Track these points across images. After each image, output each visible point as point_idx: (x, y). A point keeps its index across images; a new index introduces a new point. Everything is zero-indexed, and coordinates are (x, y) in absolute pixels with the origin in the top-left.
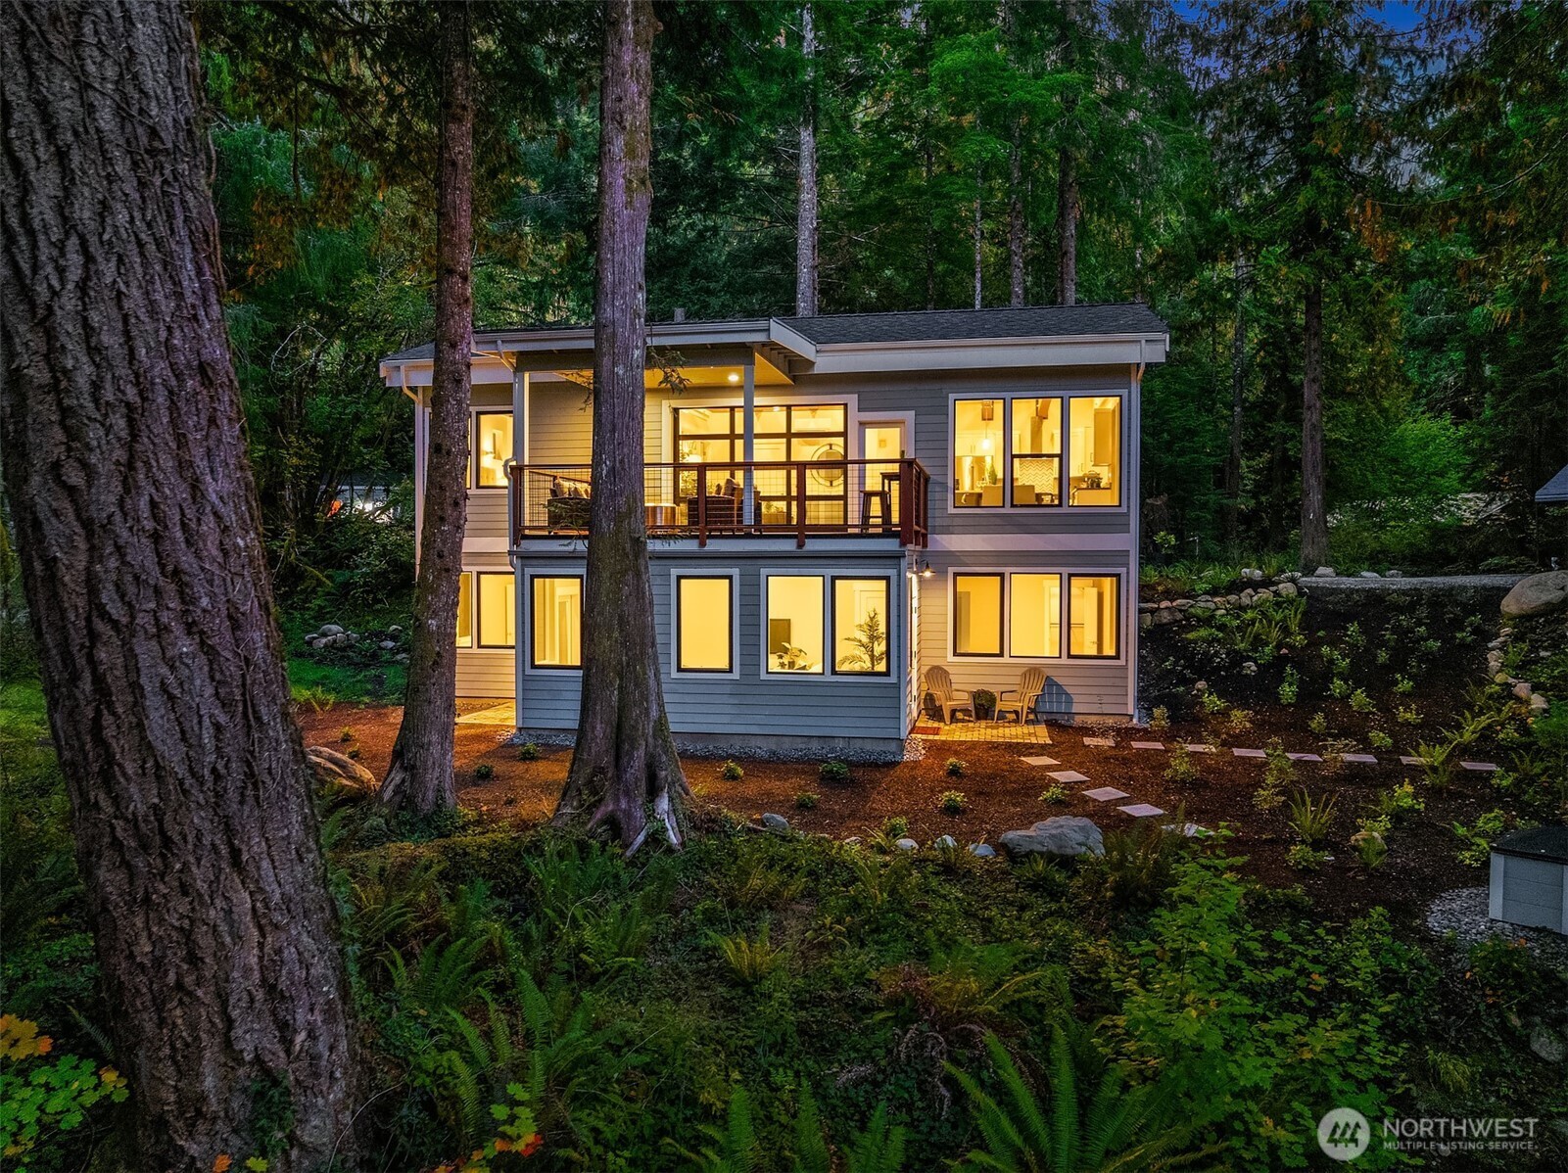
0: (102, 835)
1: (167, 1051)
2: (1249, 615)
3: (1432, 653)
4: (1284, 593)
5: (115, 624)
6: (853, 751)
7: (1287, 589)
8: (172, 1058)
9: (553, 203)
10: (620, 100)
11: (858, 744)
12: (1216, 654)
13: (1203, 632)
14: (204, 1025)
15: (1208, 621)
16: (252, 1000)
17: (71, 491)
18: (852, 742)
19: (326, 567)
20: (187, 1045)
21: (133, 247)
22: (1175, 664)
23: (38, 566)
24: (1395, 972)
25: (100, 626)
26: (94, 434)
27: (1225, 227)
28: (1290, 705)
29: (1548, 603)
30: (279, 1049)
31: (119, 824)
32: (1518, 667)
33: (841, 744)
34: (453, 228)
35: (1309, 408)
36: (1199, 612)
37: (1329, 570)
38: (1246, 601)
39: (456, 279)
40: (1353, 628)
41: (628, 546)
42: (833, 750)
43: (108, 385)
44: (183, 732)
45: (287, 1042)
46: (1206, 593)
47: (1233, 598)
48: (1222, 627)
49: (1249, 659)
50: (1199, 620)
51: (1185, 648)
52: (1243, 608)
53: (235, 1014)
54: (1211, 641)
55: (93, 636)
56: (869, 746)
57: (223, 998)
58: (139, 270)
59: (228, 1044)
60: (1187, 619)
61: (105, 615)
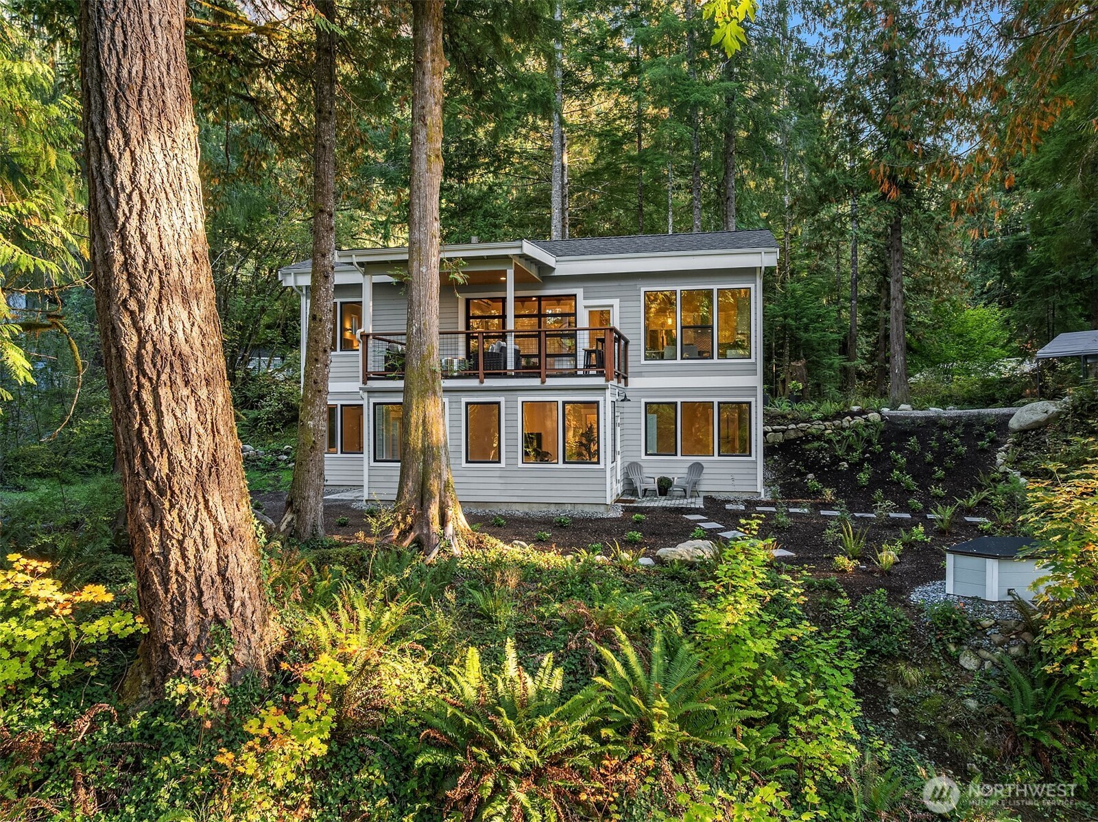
0: (140, 489)
1: (169, 607)
2: (847, 433)
3: (961, 455)
4: (872, 419)
5: (150, 380)
6: (577, 512)
7: (873, 416)
8: (172, 611)
9: (392, 168)
10: (423, 108)
11: (580, 508)
12: (823, 458)
13: (816, 444)
14: (188, 594)
15: (818, 438)
16: (213, 582)
17: (132, 313)
18: (577, 506)
19: (242, 408)
20: (180, 604)
21: (163, 195)
22: (796, 464)
23: (113, 351)
24: (883, 621)
25: (143, 381)
26: (144, 285)
27: (835, 180)
28: (864, 486)
29: (1037, 422)
30: (227, 610)
31: (149, 483)
32: (1015, 463)
33: (569, 507)
34: (324, 185)
35: (894, 299)
36: (814, 431)
37: (908, 407)
38: (846, 424)
39: (326, 215)
40: (913, 440)
41: (428, 376)
42: (564, 511)
43: (150, 261)
44: (182, 436)
45: (230, 607)
46: (820, 419)
47: (837, 422)
48: (829, 441)
49: (844, 460)
50: (813, 436)
51: (804, 454)
52: (843, 429)
53: (204, 588)
54: (819, 450)
55: (140, 386)
56: (587, 509)
57: (198, 579)
58: (166, 206)
59: (200, 604)
60: (806, 436)
61: (145, 375)
